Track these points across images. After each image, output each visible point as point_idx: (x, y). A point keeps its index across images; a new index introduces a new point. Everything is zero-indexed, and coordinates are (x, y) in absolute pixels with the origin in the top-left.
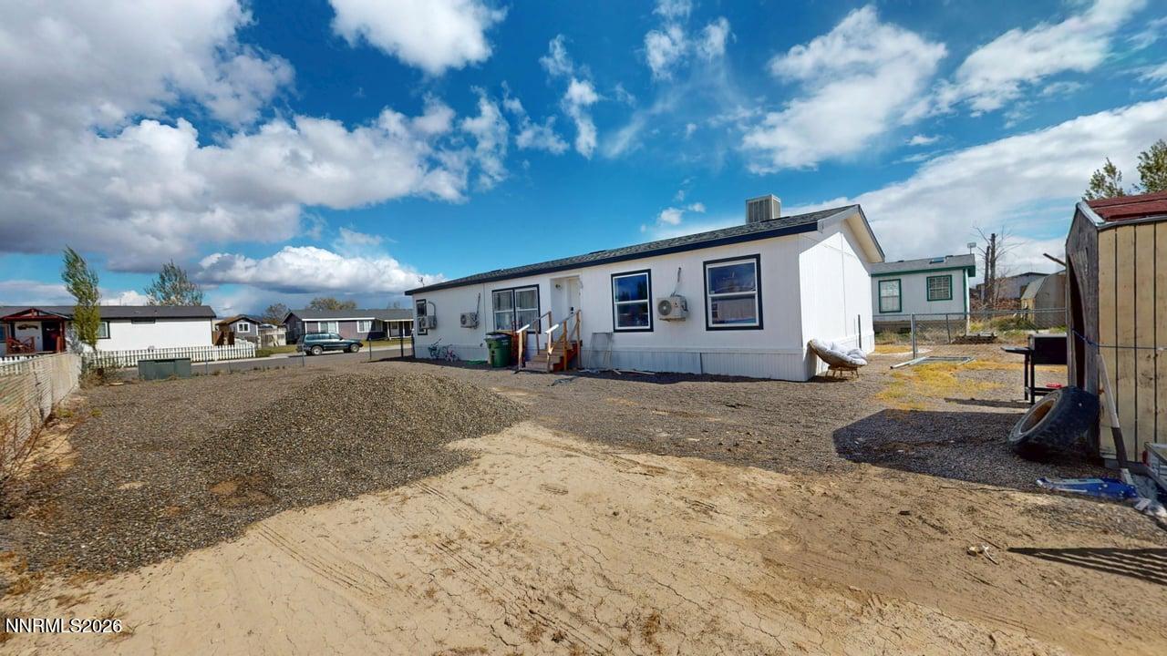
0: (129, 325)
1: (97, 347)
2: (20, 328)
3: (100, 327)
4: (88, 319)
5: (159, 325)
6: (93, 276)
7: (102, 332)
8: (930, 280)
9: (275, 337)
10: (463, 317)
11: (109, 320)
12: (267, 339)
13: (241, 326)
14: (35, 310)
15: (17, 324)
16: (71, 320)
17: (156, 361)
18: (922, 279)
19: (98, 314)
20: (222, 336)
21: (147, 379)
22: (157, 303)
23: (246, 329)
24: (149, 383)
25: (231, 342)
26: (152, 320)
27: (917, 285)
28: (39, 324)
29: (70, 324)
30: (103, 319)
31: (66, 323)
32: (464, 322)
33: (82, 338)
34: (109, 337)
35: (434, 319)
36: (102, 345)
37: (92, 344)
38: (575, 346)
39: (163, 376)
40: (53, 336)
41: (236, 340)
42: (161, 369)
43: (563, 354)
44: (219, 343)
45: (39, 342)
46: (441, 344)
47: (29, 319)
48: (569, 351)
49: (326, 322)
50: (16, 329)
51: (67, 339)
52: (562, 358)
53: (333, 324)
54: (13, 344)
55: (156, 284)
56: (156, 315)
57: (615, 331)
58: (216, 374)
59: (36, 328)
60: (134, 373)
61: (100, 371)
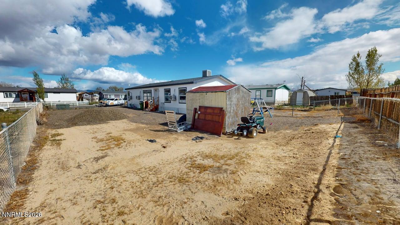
0: (53, 94)
1: (44, 100)
2: (23, 94)
3: (45, 94)
4: (41, 92)
5: (61, 94)
6: (41, 79)
7: (45, 96)
8: (268, 91)
9: (95, 99)
10: (136, 97)
11: (47, 92)
12: (92, 100)
13: (85, 95)
14: (27, 89)
15: (22, 93)
16: (37, 92)
17: (61, 105)
18: (266, 90)
19: (44, 90)
20: (80, 98)
21: (58, 109)
22: (60, 87)
23: (87, 96)
24: (59, 110)
25: (82, 100)
26: (59, 93)
27: (264, 92)
28: (28, 93)
29: (36, 93)
30: (45, 92)
31: (35, 93)
32: (137, 98)
33: (40, 97)
34: (47, 97)
35: (131, 97)
36: (46, 99)
37: (43, 99)
38: (157, 105)
39: (63, 109)
40: (32, 96)
41: (84, 99)
42: (62, 107)
43: (153, 107)
44: (79, 100)
45: (28, 98)
46: (132, 103)
47: (25, 91)
48: (155, 107)
49: (110, 95)
50: (22, 95)
51: (36, 98)
52: (153, 108)
53: (113, 96)
54: (22, 98)
55: (60, 81)
56: (60, 91)
57: (165, 102)
58: (76, 109)
59: (27, 94)
60: (55, 108)
61: (47, 107)
